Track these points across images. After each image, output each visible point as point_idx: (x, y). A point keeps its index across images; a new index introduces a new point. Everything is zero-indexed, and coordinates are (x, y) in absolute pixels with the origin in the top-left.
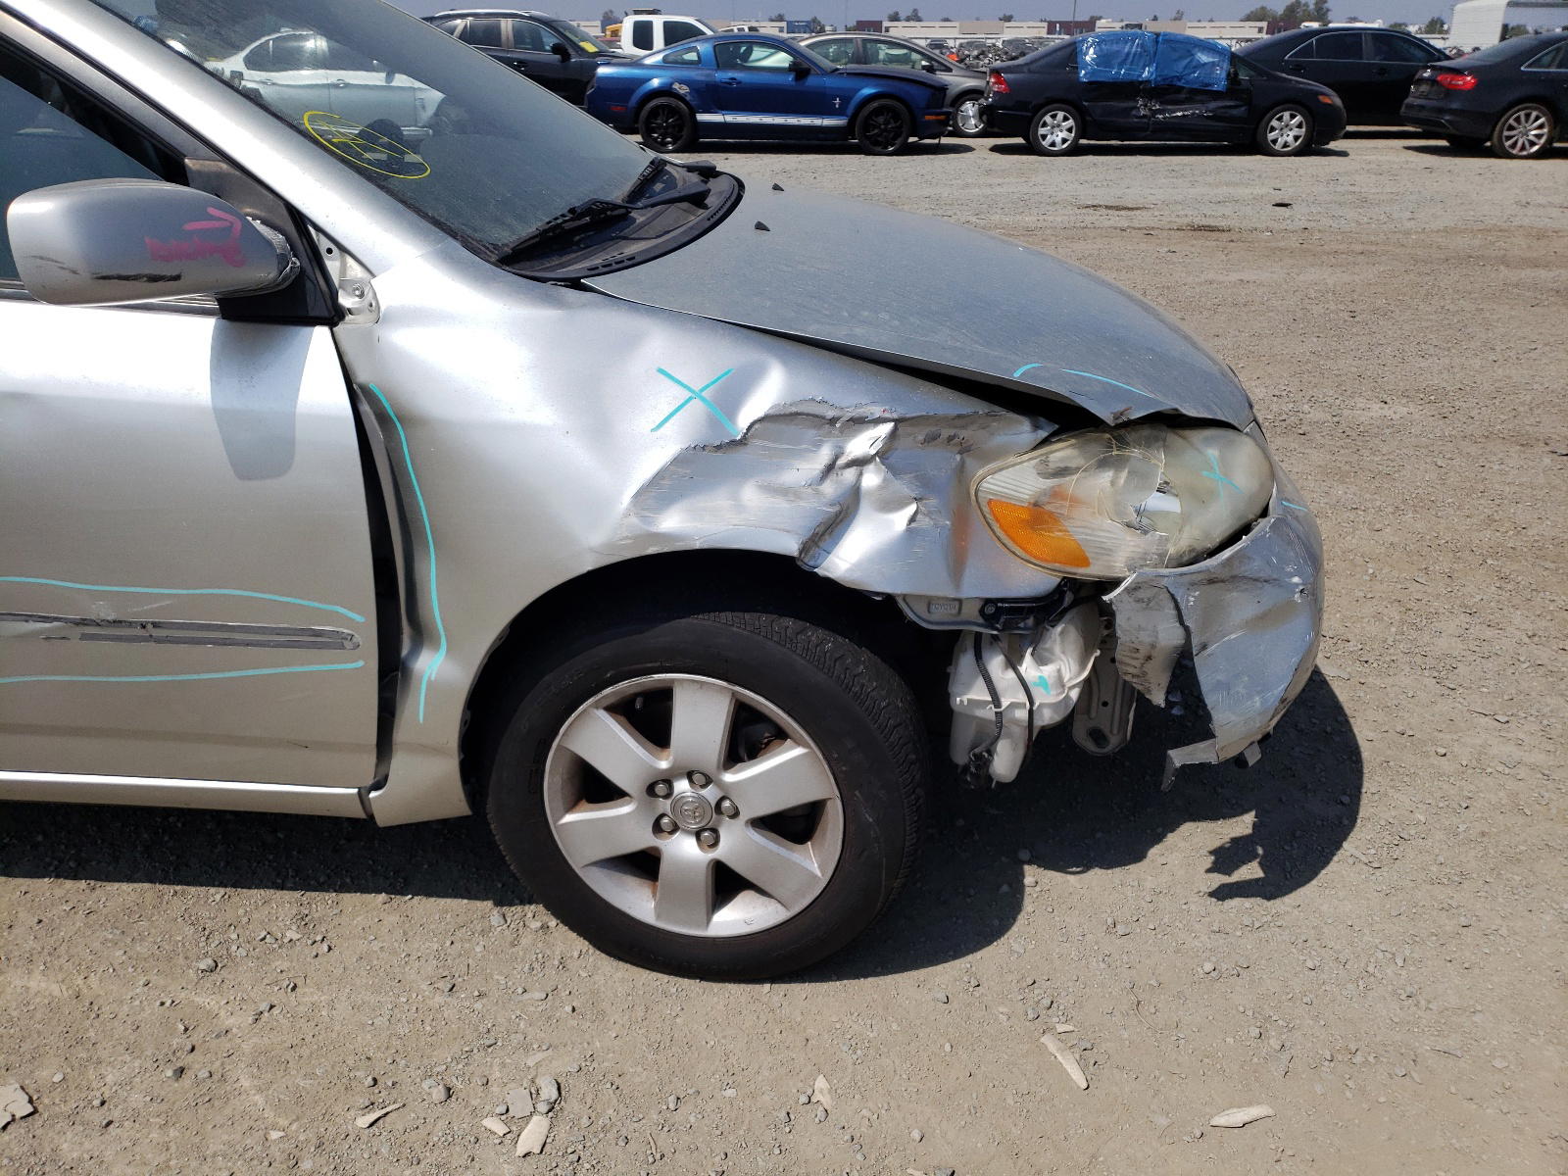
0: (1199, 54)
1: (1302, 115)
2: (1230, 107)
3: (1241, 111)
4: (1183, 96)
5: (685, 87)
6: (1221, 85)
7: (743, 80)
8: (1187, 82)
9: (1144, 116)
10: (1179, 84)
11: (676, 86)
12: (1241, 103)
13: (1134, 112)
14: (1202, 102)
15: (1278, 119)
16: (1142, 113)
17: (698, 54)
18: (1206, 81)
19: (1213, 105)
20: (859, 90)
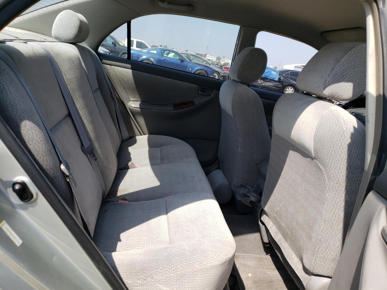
0: (273, 72)
1: (293, 89)
2: (279, 84)
3: (281, 86)
4: (268, 80)
5: (153, 59)
6: (277, 80)
7: (168, 60)
8: (269, 77)
9: (260, 84)
10: (268, 77)
11: (151, 59)
12: (281, 84)
13: (257, 82)
14: (272, 82)
15: (288, 89)
16: (259, 83)
17: (157, 51)
18: (274, 78)
19: (275, 83)
20: (196, 67)
